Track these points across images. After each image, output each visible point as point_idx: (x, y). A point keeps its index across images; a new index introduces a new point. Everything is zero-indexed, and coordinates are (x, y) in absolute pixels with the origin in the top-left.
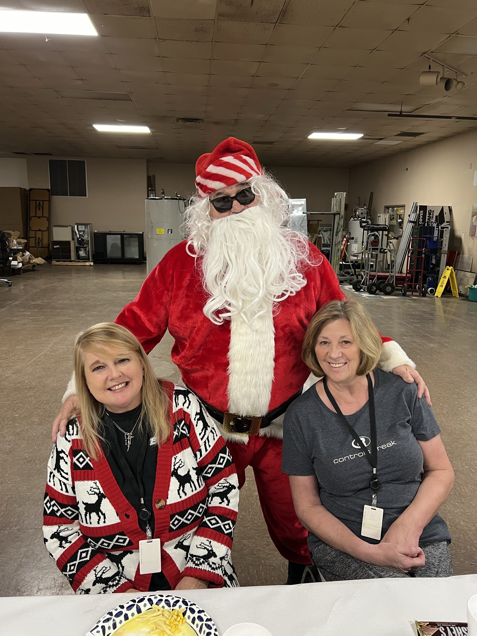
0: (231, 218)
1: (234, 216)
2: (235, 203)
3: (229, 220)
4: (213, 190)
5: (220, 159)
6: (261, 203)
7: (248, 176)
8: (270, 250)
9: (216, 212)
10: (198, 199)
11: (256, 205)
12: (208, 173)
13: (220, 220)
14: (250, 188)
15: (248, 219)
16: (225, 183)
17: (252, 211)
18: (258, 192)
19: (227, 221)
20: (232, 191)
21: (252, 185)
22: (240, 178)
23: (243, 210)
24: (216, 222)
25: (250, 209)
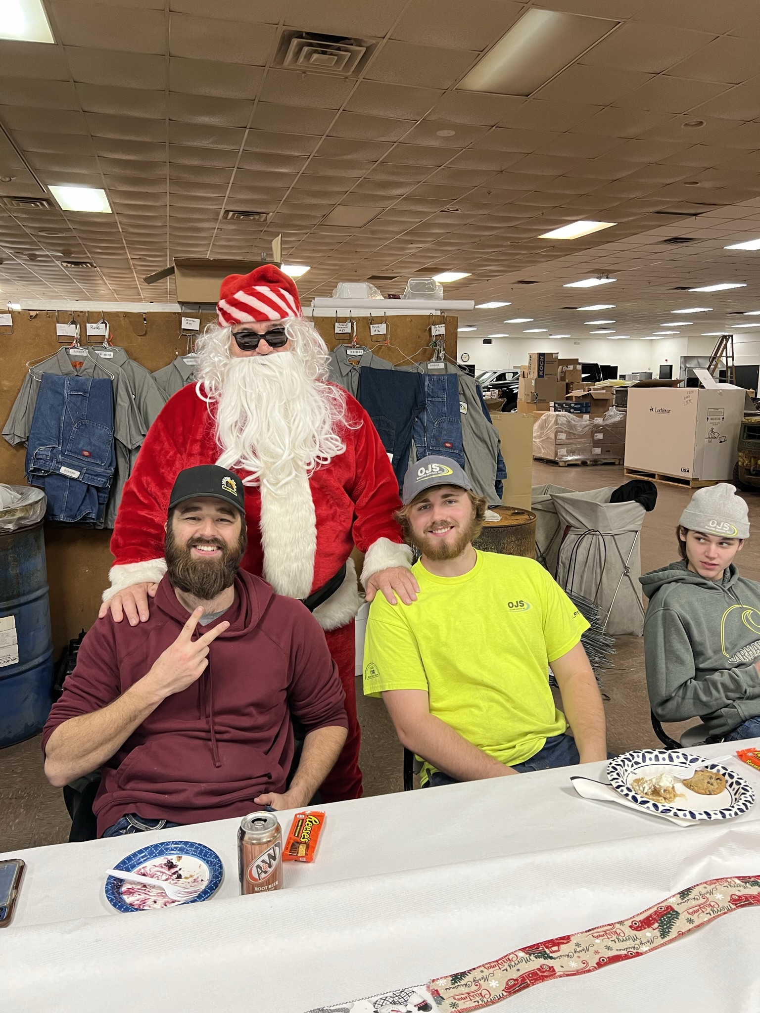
0: (254, 359)
1: (259, 358)
2: (263, 342)
3: (251, 361)
4: (238, 322)
5: (254, 287)
6: (294, 349)
7: (284, 314)
8: (298, 405)
9: (237, 348)
10: (217, 327)
11: (287, 351)
12: (236, 300)
13: (240, 359)
14: (284, 329)
15: (276, 365)
16: (254, 317)
17: (281, 357)
18: (292, 336)
19: (249, 362)
20: (261, 328)
21: (287, 326)
22: (273, 315)
23: (271, 353)
24: (236, 360)
25: (280, 354)
